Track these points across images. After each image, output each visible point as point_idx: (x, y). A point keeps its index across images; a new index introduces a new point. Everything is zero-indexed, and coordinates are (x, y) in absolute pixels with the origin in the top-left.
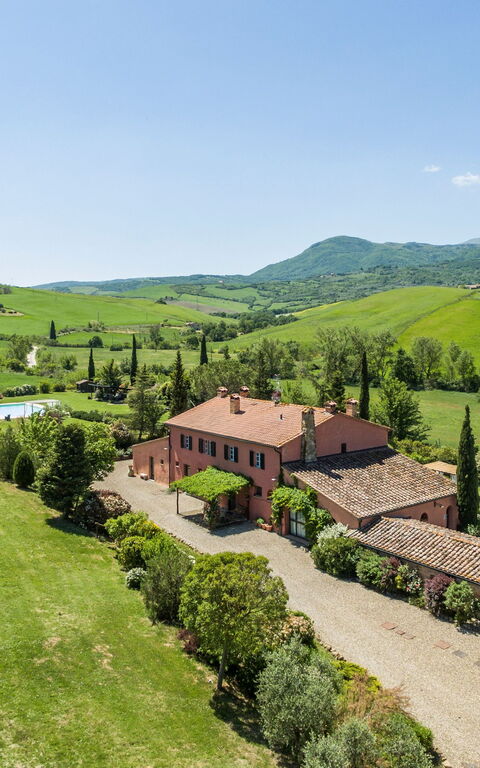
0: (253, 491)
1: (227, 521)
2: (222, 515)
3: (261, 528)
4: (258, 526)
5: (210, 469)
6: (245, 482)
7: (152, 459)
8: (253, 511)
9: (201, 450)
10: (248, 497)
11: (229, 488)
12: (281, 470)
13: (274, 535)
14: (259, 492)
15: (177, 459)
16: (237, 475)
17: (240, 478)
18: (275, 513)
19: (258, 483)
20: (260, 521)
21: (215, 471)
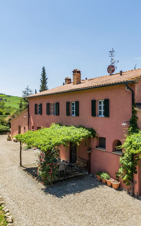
0: (95, 143)
1: (67, 174)
2: (61, 168)
3: (106, 184)
4: (102, 182)
5: (54, 125)
6: (86, 133)
7: (20, 127)
8: (96, 164)
9: (48, 113)
10: (90, 149)
11: (69, 138)
12: (134, 112)
13: (124, 193)
14: (102, 143)
15: (33, 125)
16: (79, 127)
17: (81, 129)
18: (126, 168)
19: (100, 133)
20: (105, 176)
21: (58, 126)
